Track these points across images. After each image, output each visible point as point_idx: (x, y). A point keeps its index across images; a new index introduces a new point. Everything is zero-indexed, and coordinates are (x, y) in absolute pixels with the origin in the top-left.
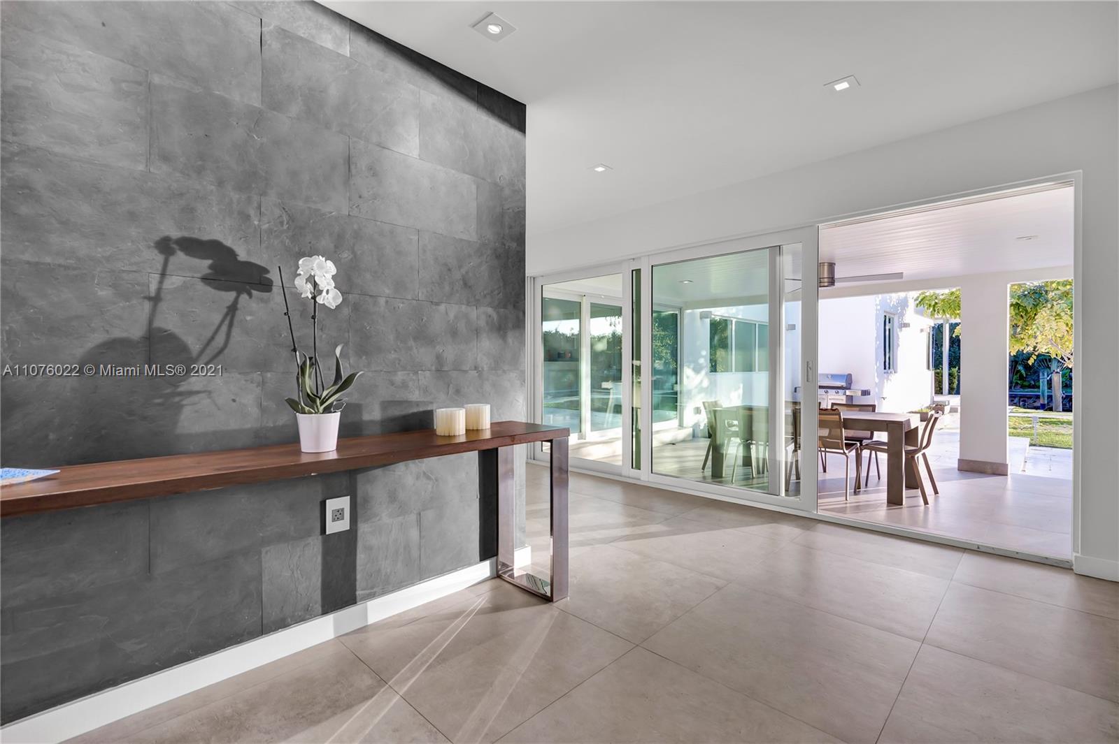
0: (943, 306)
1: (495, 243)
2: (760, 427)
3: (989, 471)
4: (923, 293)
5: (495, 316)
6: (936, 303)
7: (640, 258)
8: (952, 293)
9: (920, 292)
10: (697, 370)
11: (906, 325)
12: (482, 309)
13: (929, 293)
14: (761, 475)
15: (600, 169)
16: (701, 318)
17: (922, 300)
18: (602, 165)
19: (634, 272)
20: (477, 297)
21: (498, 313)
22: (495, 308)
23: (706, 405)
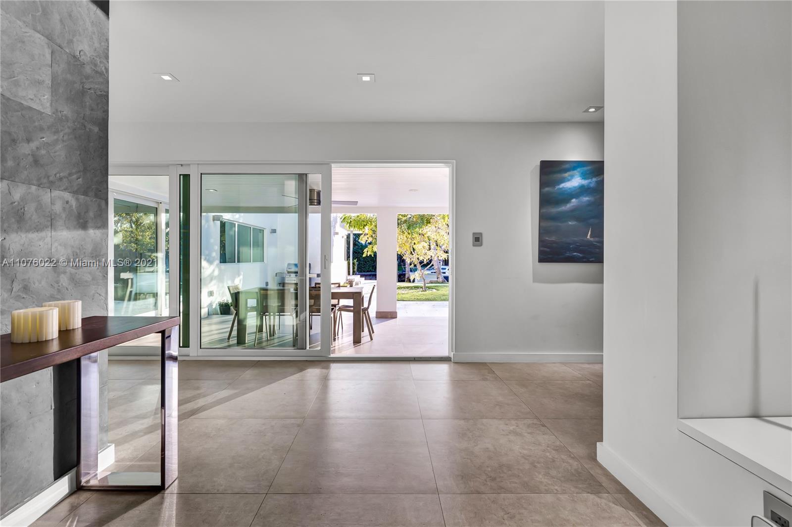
0: (354, 223)
1: (74, 122)
2: (273, 303)
3: (390, 316)
4: (345, 215)
5: (73, 203)
6: (351, 221)
7: (189, 165)
8: (358, 216)
9: (343, 214)
10: (210, 262)
11: (337, 234)
12: (56, 193)
13: (348, 215)
14: (272, 338)
15: (167, 78)
16: (214, 220)
17: (344, 219)
18: (171, 75)
19: (182, 176)
20: (51, 179)
21: (77, 199)
22: (75, 193)
23: (231, 289)
